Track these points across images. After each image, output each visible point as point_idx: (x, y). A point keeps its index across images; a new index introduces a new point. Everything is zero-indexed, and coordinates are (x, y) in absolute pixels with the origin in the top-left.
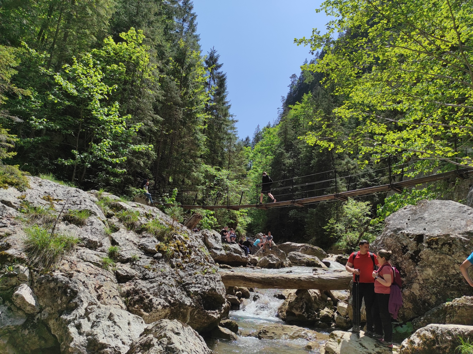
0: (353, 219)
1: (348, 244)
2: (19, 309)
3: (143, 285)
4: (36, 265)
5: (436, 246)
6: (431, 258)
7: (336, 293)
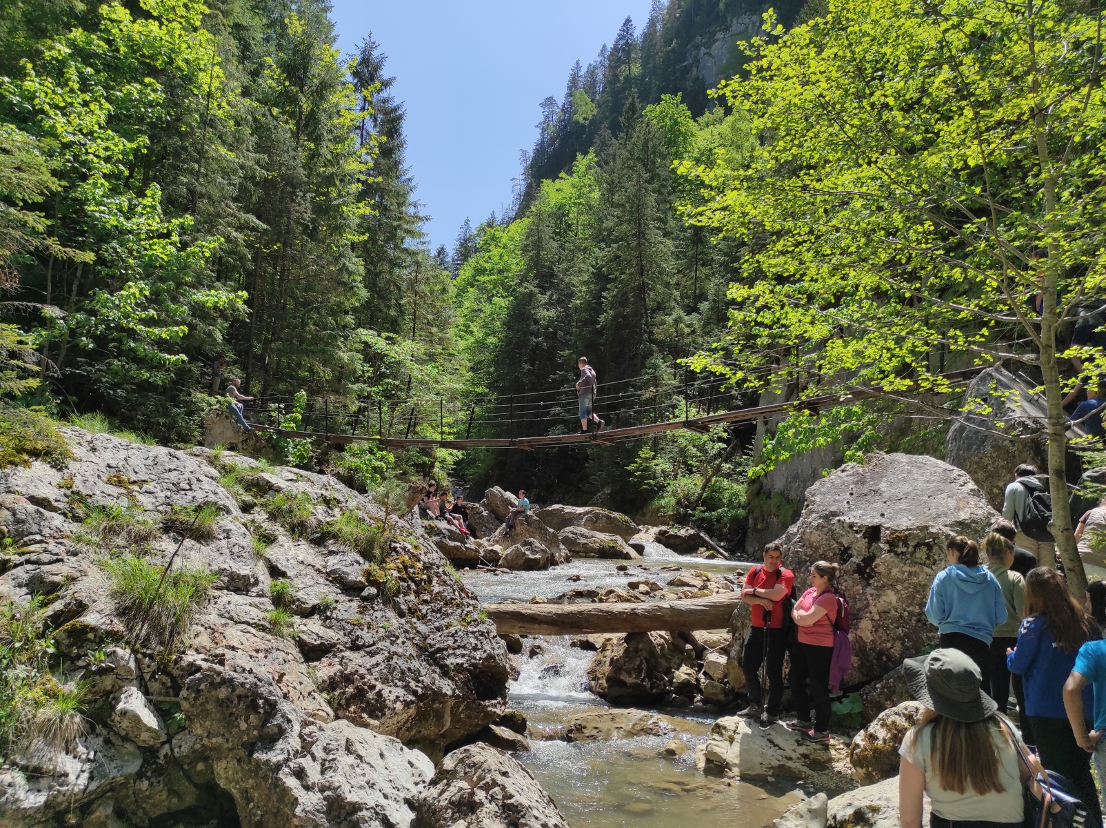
0: (690, 447)
1: (679, 503)
2: (126, 739)
3: (357, 661)
4: (145, 644)
5: (904, 550)
6: (895, 572)
7: (700, 635)
